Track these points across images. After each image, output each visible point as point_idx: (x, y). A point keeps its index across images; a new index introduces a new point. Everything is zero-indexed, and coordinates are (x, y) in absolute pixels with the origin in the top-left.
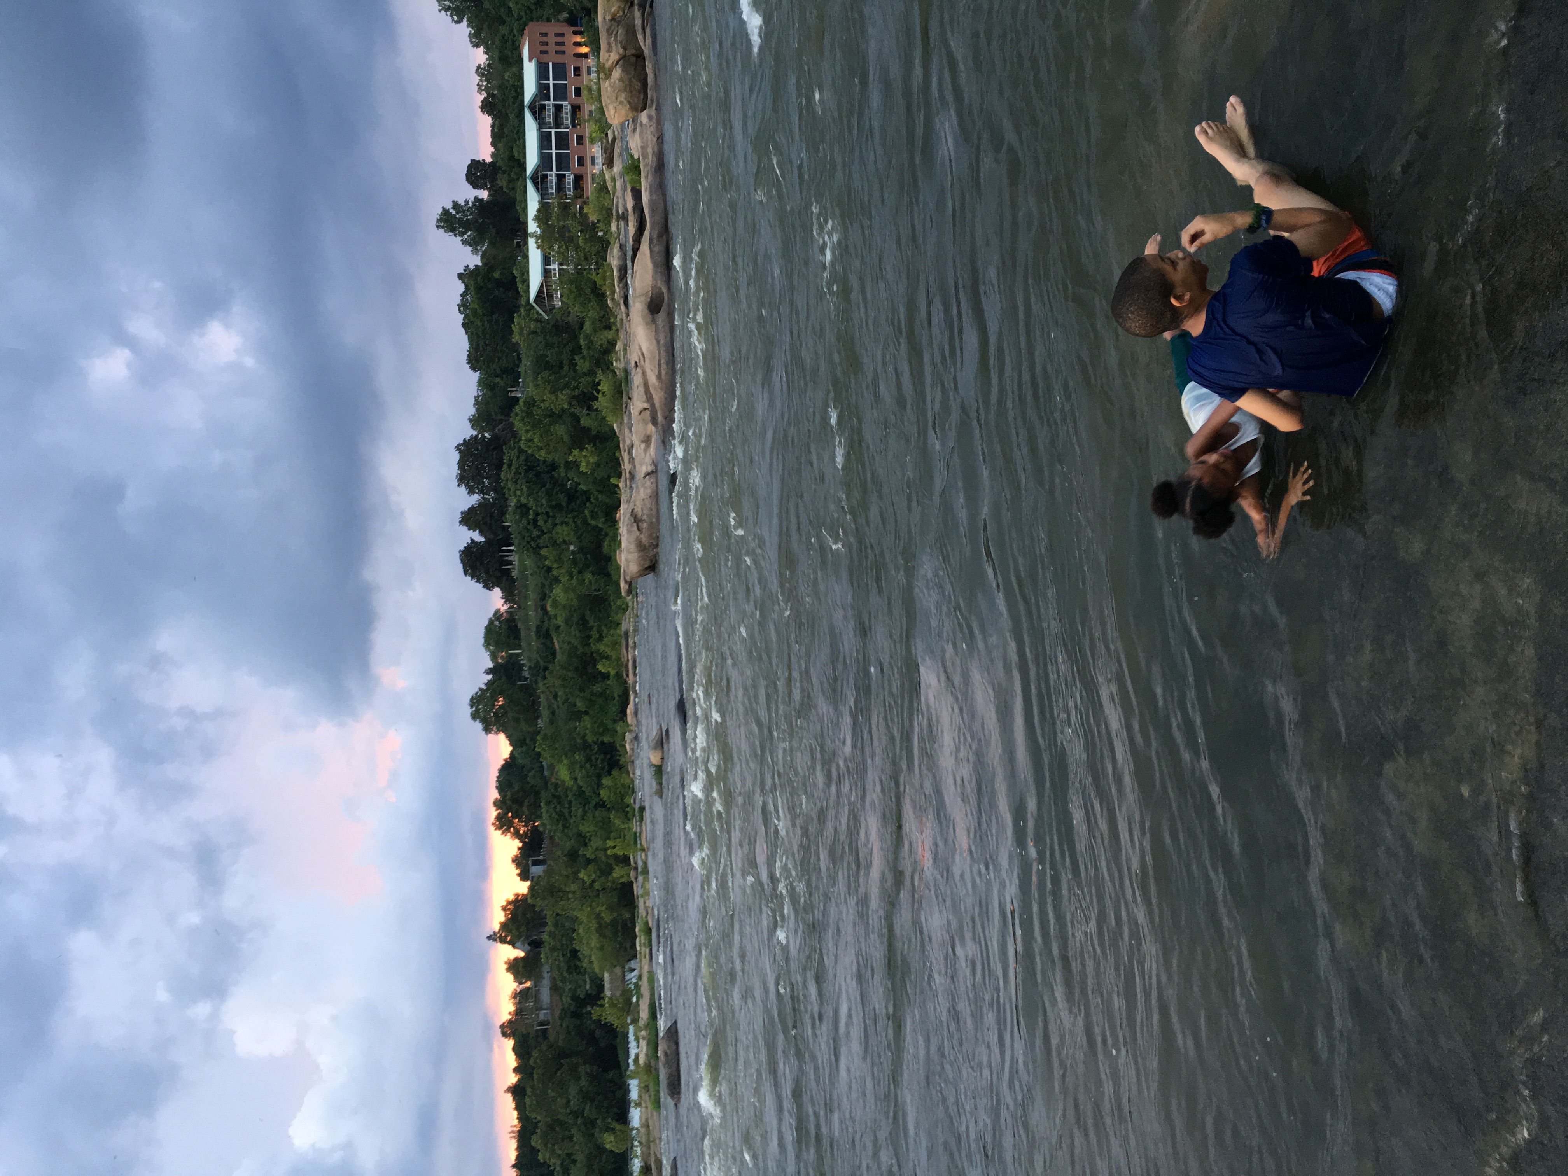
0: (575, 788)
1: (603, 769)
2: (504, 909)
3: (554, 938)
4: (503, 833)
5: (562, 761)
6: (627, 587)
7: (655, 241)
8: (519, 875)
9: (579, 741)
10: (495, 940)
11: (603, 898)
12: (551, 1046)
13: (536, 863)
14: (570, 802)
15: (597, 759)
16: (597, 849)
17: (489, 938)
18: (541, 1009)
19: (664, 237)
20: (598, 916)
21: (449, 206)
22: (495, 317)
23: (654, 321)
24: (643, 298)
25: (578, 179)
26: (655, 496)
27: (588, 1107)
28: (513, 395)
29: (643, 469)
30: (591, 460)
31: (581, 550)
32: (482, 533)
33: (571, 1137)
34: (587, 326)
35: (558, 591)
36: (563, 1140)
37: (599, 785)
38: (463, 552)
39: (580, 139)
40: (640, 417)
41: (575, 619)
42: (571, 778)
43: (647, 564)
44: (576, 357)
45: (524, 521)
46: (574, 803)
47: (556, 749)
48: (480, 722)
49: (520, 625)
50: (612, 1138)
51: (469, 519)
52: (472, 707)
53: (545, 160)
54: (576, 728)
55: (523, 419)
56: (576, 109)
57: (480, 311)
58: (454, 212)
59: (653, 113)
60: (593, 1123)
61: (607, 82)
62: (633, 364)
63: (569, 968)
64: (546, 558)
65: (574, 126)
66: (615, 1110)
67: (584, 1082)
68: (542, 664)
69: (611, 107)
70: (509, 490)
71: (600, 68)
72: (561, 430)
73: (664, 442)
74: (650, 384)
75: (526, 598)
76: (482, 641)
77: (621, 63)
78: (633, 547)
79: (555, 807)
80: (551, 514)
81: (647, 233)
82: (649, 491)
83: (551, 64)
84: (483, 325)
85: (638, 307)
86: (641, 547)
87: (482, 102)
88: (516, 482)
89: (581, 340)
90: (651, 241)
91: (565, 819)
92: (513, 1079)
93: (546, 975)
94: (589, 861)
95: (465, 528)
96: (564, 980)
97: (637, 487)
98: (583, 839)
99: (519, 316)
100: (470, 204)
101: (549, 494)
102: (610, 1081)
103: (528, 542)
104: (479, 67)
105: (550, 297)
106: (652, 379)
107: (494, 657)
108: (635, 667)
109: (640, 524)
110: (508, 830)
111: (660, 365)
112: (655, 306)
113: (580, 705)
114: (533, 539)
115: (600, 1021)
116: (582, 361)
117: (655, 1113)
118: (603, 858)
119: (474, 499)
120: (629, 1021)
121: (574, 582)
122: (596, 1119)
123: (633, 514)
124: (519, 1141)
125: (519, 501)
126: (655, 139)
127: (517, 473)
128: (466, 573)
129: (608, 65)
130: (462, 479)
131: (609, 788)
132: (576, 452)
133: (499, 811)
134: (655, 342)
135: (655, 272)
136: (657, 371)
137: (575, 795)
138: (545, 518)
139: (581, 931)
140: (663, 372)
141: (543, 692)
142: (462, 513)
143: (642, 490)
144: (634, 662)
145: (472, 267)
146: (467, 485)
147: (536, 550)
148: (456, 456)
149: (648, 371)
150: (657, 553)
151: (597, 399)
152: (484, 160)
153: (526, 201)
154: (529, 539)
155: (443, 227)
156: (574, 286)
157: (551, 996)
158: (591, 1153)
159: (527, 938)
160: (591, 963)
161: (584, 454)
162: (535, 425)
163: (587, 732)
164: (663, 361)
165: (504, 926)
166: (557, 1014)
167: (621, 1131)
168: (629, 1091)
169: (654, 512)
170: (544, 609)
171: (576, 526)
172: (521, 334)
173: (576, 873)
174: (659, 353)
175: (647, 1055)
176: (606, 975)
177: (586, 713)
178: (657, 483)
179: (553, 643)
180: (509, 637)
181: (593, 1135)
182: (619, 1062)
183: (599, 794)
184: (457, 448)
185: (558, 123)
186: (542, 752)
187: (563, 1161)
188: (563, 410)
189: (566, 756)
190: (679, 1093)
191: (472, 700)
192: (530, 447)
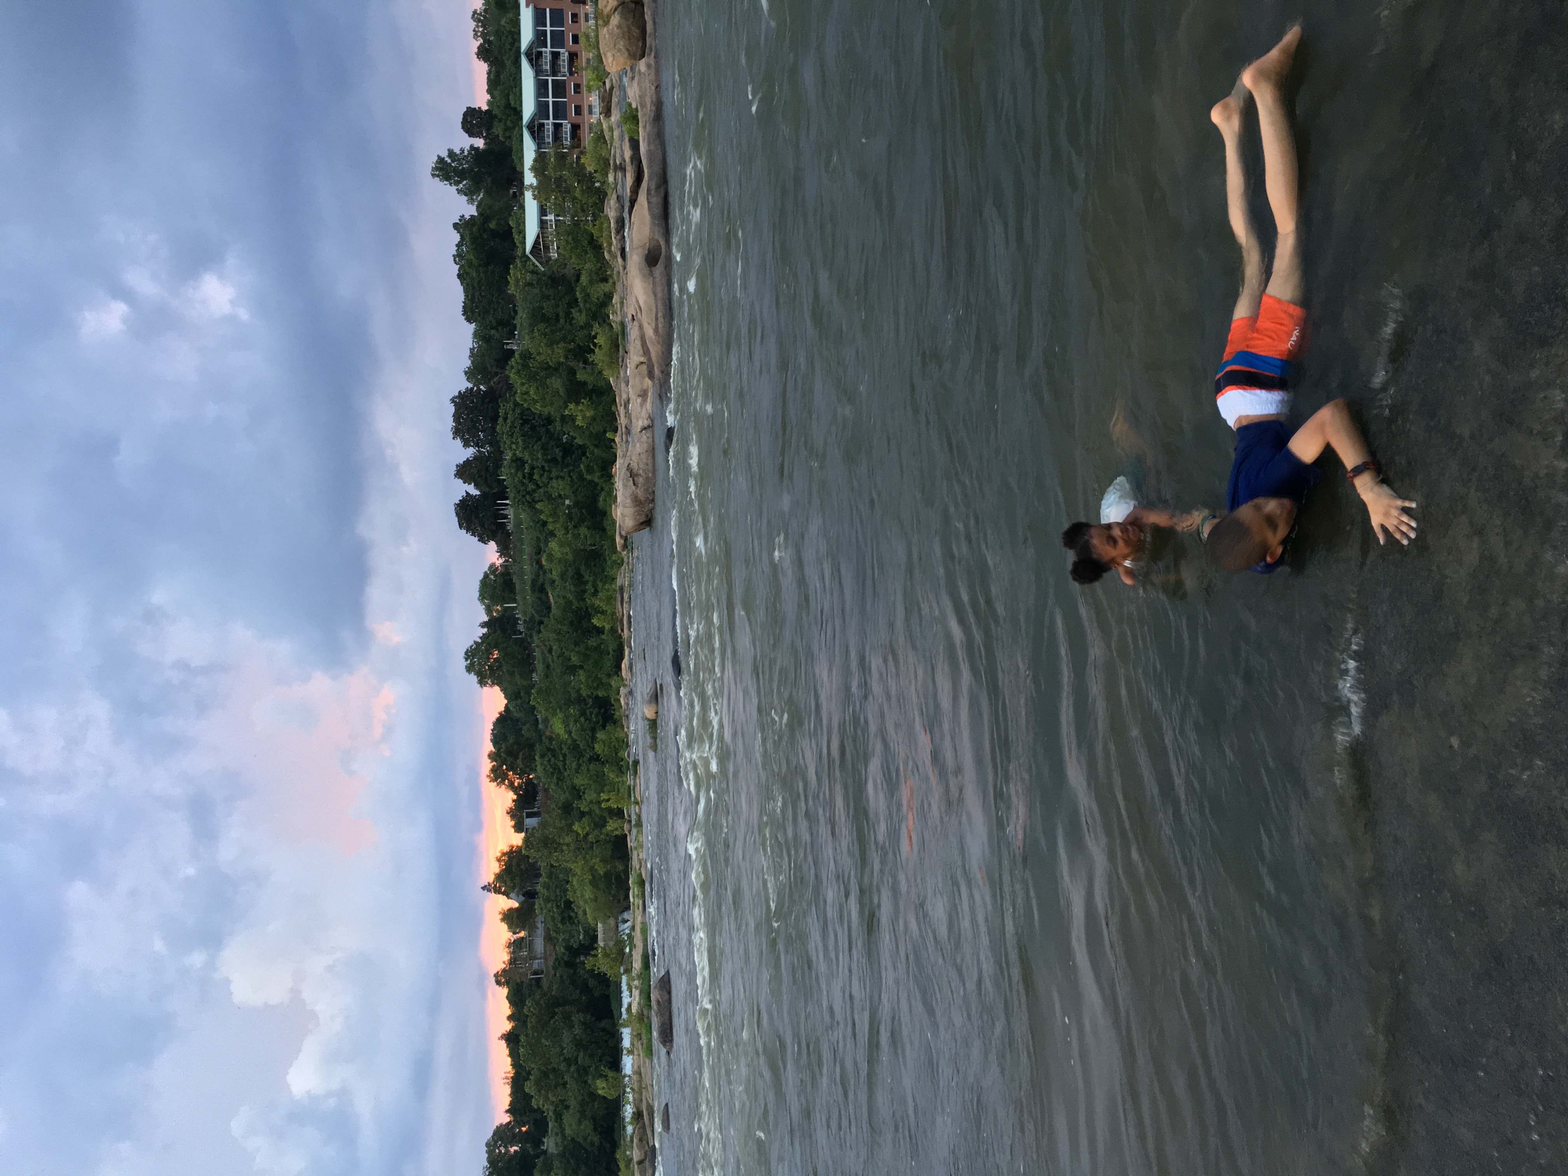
0: (569, 742)
1: (598, 722)
2: (499, 860)
3: (548, 889)
4: (498, 785)
5: (557, 714)
6: (623, 542)
7: (653, 192)
8: (514, 827)
9: (574, 695)
10: (489, 890)
11: (597, 850)
12: (545, 995)
13: (529, 815)
14: (565, 756)
15: (591, 713)
16: (591, 802)
17: (484, 888)
18: (536, 958)
19: (662, 188)
20: (592, 869)
21: (444, 154)
22: (490, 268)
23: (651, 274)
24: (640, 250)
25: (575, 128)
26: (652, 451)
27: (581, 1055)
28: (509, 347)
29: (640, 423)
30: (588, 414)
31: (577, 504)
32: (477, 486)
33: (565, 1084)
34: (584, 279)
35: (553, 545)
36: (556, 1087)
37: (594, 738)
38: (458, 505)
39: (577, 87)
40: (637, 370)
41: (570, 573)
42: (565, 731)
43: (643, 519)
44: (573, 311)
45: (520, 474)
46: (569, 756)
47: (551, 702)
48: (475, 674)
49: (515, 579)
50: (604, 1085)
51: (464, 472)
52: (466, 660)
53: (542, 109)
54: (571, 682)
55: (518, 372)
56: (573, 56)
57: (475, 262)
58: (449, 161)
59: (652, 62)
60: (586, 1071)
61: (605, 29)
62: (630, 317)
63: (563, 919)
64: (541, 512)
65: (571, 73)
66: (609, 1059)
67: (577, 1031)
68: (537, 618)
69: (609, 54)
70: (505, 442)
71: (598, 15)
72: (557, 383)
73: (660, 397)
74: (646, 337)
75: (521, 551)
76: (478, 594)
77: (619, 9)
78: (629, 501)
79: (549, 760)
80: (547, 468)
81: (644, 185)
82: (645, 446)
83: (548, 10)
84: (479, 276)
85: (635, 259)
86: (637, 502)
87: (478, 48)
88: (512, 435)
89: (578, 293)
90: (649, 191)
91: (560, 772)
92: (508, 1026)
93: (539, 925)
94: (583, 814)
95: (461, 481)
96: (557, 931)
97: (633, 441)
98: (577, 793)
99: (515, 267)
100: (466, 153)
101: (544, 448)
102: (603, 1030)
103: (524, 496)
104: (475, 12)
105: (547, 248)
106: (649, 332)
107: (489, 610)
108: (629, 622)
109: (636, 478)
110: (503, 782)
111: (657, 319)
112: (652, 258)
113: (575, 659)
114: (528, 493)
115: (594, 970)
116: (578, 314)
117: (647, 1061)
118: (597, 812)
119: (470, 452)
120: (622, 971)
121: (570, 536)
122: (590, 1067)
123: (629, 468)
124: (512, 1087)
125: (514, 454)
126: (653, 88)
127: (513, 426)
128: (461, 527)
129: (607, 11)
130: (457, 432)
131: (604, 742)
132: (572, 406)
133: (494, 763)
134: (652, 295)
135: (653, 224)
136: (654, 325)
137: (569, 748)
138: (542, 472)
139: (574, 883)
140: (660, 325)
141: (537, 646)
142: (457, 466)
143: (638, 445)
144: (629, 617)
145: (467, 217)
146: (462, 438)
147: (531, 504)
148: (452, 409)
149: (645, 325)
150: (653, 508)
151: (594, 352)
152: (480, 108)
153: (522, 150)
154: (524, 493)
155: (438, 176)
156: (570, 238)
157: (545, 947)
158: (583, 1100)
159: (521, 889)
160: (585, 913)
161: (580, 408)
162: (532, 377)
163: (582, 686)
164: (660, 314)
165: (499, 877)
166: (551, 963)
167: (613, 1078)
168: (622, 1039)
169: (650, 467)
170: (539, 562)
171: (572, 480)
172: (517, 285)
173: (570, 826)
174: (657, 306)
175: (639, 1004)
176: (600, 925)
177: (581, 667)
178: (653, 437)
179: (548, 597)
180: (504, 591)
181: (586, 1082)
182: (611, 1011)
183: (594, 748)
184: (453, 400)
185: (555, 71)
186: (537, 706)
187: (557, 1106)
188: (560, 364)
189: (561, 710)
190: (671, 1041)
191: (466, 653)
192: (525, 400)
